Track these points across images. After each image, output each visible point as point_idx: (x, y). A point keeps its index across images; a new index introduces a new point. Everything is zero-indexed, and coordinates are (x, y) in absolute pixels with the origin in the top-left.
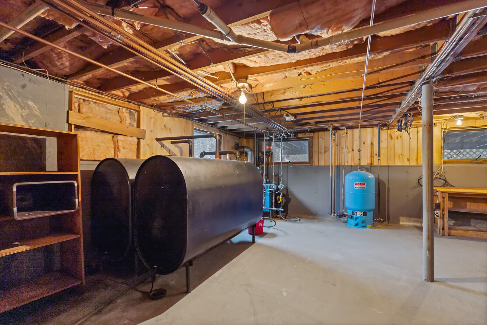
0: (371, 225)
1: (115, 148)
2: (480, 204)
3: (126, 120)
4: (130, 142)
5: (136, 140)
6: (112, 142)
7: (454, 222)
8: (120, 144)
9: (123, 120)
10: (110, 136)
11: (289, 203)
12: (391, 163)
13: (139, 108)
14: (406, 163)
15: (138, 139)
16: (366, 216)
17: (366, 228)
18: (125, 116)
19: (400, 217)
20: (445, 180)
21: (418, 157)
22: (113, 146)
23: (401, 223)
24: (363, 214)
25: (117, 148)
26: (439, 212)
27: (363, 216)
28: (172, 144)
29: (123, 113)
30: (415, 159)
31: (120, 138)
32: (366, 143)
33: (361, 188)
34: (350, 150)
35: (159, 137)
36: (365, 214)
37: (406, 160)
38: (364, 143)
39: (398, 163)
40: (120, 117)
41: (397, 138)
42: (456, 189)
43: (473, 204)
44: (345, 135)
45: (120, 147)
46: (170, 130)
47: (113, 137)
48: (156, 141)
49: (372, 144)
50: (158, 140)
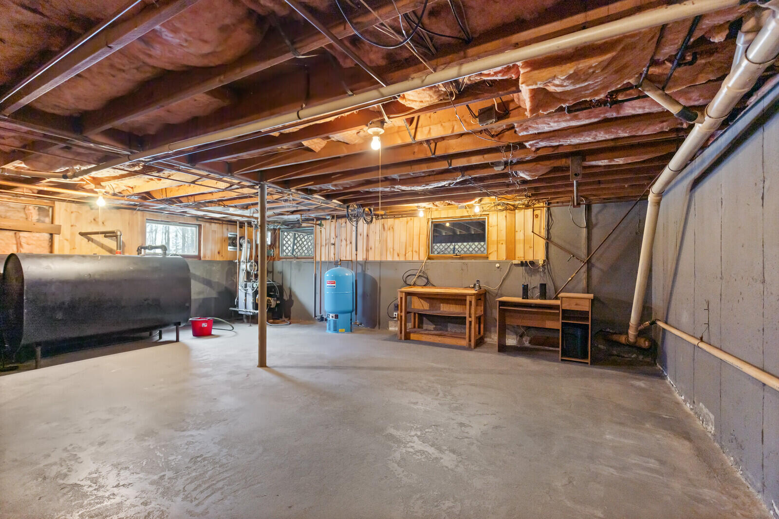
0: (344, 329)
1: (17, 244)
2: (451, 305)
3: (32, 217)
4: (38, 237)
5: (46, 236)
6: (14, 239)
7: (434, 326)
8: (23, 241)
9: (28, 216)
10: (12, 233)
11: (291, 306)
12: (384, 259)
13: (54, 203)
14: (396, 259)
15: (51, 235)
16: (338, 318)
17: (338, 332)
18: (31, 213)
19: (389, 322)
20: (427, 279)
21: (407, 252)
22: (15, 242)
23: (390, 329)
24: (334, 316)
25: (19, 245)
26: (396, 314)
27: (334, 318)
28: (106, 238)
29: (29, 210)
30: (404, 253)
31: (22, 234)
32: (362, 234)
33: (331, 287)
34: (348, 242)
35: (83, 231)
36: (337, 317)
37: (396, 255)
38: (361, 235)
39: (389, 259)
40: (26, 214)
41: (389, 229)
42: (437, 288)
43: (445, 305)
44: (344, 224)
45: (22, 243)
46: (103, 223)
47: (15, 233)
48: (80, 236)
49: (367, 235)
50: (81, 234)
